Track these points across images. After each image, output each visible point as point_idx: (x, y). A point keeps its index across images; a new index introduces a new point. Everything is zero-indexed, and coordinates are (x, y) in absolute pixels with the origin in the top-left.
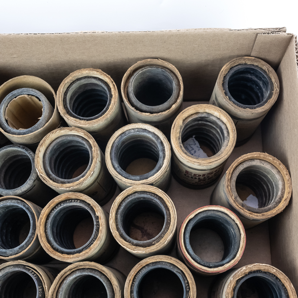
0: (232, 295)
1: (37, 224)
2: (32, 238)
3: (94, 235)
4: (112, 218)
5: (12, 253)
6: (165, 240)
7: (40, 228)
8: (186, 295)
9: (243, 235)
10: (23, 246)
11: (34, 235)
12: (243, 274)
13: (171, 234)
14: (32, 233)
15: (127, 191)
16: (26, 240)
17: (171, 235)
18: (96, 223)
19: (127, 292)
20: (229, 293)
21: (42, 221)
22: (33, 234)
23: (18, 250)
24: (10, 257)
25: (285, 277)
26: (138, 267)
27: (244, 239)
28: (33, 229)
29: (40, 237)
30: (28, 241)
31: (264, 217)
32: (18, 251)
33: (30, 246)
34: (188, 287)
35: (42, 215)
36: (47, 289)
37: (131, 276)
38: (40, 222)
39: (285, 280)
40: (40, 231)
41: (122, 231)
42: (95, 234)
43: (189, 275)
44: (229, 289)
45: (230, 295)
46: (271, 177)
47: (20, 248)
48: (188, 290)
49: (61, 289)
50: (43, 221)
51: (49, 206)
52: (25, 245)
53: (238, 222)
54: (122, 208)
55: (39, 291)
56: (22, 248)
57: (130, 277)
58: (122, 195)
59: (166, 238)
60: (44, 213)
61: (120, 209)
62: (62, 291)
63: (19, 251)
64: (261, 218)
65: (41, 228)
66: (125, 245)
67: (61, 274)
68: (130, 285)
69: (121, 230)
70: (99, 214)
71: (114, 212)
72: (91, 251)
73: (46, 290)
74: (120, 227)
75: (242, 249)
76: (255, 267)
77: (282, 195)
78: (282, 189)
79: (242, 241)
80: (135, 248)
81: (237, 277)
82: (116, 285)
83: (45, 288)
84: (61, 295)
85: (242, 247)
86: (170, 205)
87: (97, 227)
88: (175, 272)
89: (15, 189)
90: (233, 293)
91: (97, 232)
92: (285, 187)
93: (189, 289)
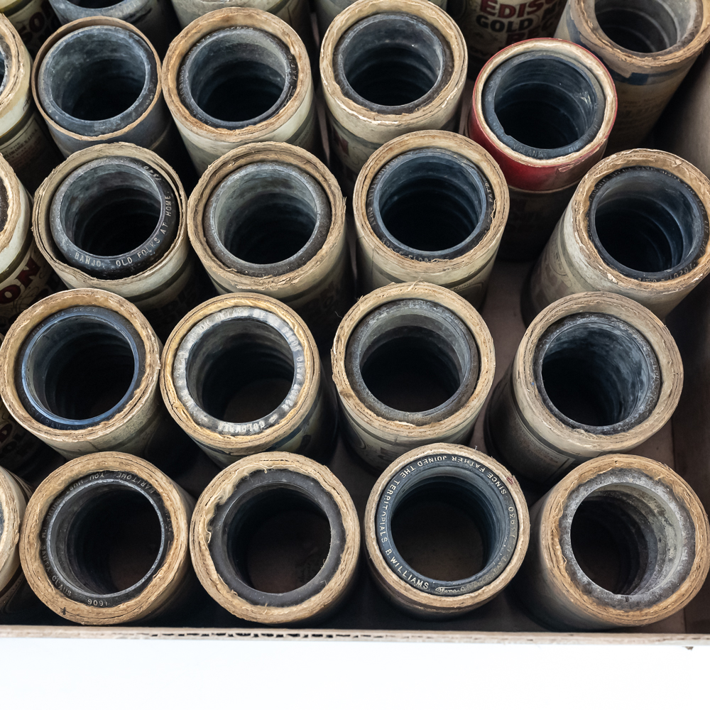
0: (587, 208)
1: (161, 72)
2: (148, 101)
3: (286, 94)
4: (325, 57)
5: (106, 129)
6: (442, 100)
7: (167, 76)
8: (487, 209)
9: (612, 96)
10: (130, 114)
11: (154, 96)
12: (611, 168)
13: (456, 89)
14: (149, 88)
15: (359, 5)
16: (136, 103)
17: (455, 91)
18: (289, 70)
19: (360, 199)
20: (579, 202)
21: (172, 62)
22: (152, 91)
23: (119, 122)
24: (101, 137)
25: (701, 176)
26: (384, 151)
27: (614, 105)
28: (151, 80)
29: (168, 93)
30: (141, 104)
31: (658, 63)
32: (118, 125)
33: (145, 115)
34: (490, 195)
35: (170, 51)
36: (183, 197)
37: (368, 168)
38: (167, 66)
39: (701, 181)
40: (168, 82)
41: (347, 87)
42: (289, 92)
43: (493, 168)
44: (579, 194)
45: (581, 207)
46: (670, 6)
47: (122, 119)
48: (491, 200)
49: (214, 198)
50: (174, 64)
51: (187, 33)
52: (134, 114)
53: (600, 71)
54: (347, 41)
55: (167, 206)
56: (128, 119)
57: (367, 171)
58: (347, 13)
59: (444, 96)
60: (176, 47)
61: (341, 45)
62: (217, 202)
63: (120, 124)
64: (650, 64)
65: (169, 76)
66: (354, 109)
67: (216, 166)
68: (366, 186)
69: (345, 83)
70: (297, 49)
71: (330, 46)
72: (279, 121)
73: (181, 200)
74: (342, 79)
75: (607, 124)
76: (636, 153)
77: (696, 27)
78: (697, 17)
79: (609, 109)
80: (377, 116)
81: (598, 171)
82: (335, 186)
83: (180, 196)
84: (215, 208)
85: (609, 120)
86: (452, 33)
87: (291, 78)
88: (462, 164)
89: (109, 7)
90: (588, 203)
91: (293, 89)
92: (702, 11)
93: (494, 198)
